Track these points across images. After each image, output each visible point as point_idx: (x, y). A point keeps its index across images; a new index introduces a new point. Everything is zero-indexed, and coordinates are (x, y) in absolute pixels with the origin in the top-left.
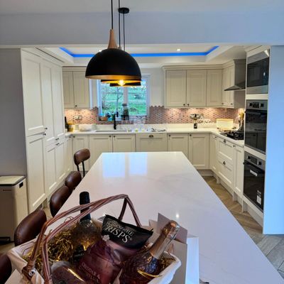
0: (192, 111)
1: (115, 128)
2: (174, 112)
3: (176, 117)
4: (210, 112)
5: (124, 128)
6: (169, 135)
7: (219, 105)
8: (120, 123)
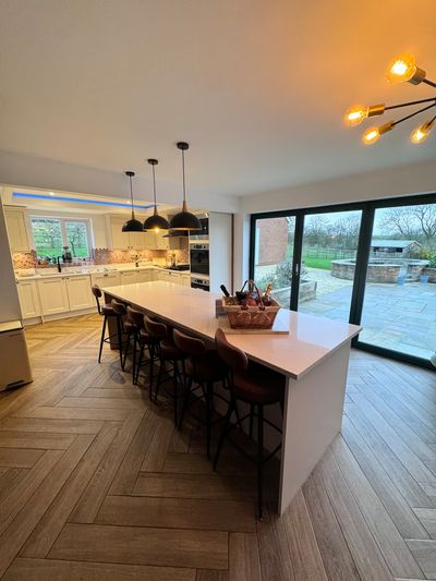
0: (133, 253)
1: (60, 271)
2: (117, 254)
3: (120, 258)
4: (147, 253)
5: (68, 270)
6: (121, 273)
7: (154, 248)
8: (63, 266)
